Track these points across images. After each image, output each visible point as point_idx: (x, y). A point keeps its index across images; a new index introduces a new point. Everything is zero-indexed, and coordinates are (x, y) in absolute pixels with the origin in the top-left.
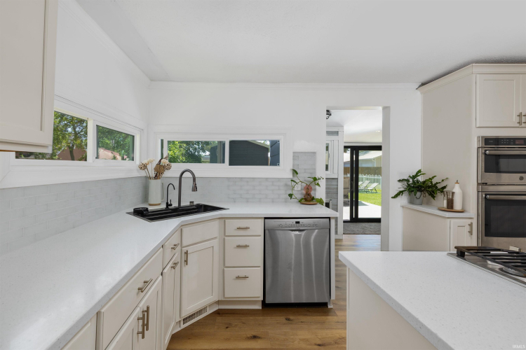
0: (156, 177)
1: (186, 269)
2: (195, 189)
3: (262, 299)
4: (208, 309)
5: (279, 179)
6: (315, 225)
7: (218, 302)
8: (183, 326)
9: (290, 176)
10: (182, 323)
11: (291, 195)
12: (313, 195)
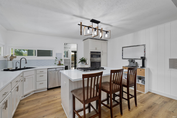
0: (11, 60)
1: (25, 83)
2: (26, 63)
3: (47, 88)
4: (31, 93)
5: (52, 60)
6: (60, 69)
7: (34, 91)
8: (24, 98)
9: (55, 59)
10: (23, 97)
11: (55, 64)
12: (61, 63)
